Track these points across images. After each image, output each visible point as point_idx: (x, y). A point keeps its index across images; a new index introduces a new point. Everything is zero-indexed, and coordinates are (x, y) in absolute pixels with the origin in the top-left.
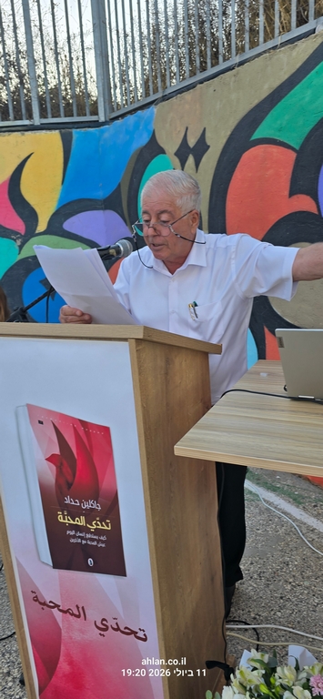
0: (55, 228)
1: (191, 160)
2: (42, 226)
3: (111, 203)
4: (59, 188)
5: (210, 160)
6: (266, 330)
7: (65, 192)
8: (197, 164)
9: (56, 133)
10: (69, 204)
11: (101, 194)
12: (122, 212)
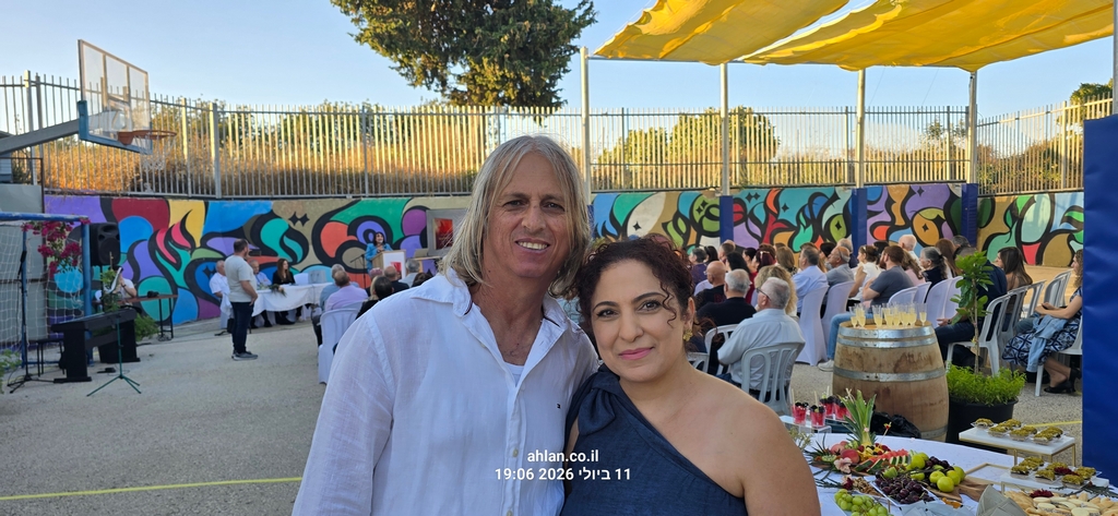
0: (204, 245)
1: (299, 223)
2: (198, 245)
4: (203, 227)
5: (311, 223)
8: (303, 224)
9: (202, 202)
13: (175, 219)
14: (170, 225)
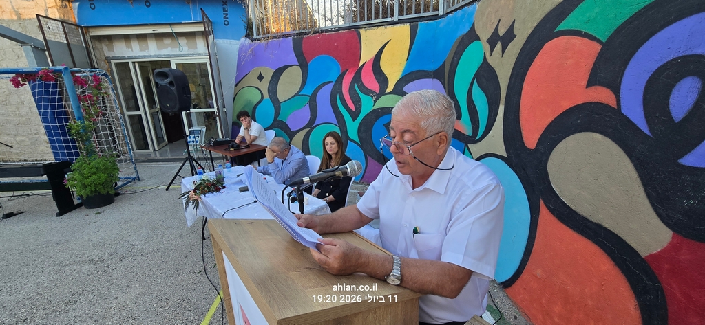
0: (399, 91)
1: (499, 46)
2: (390, 88)
3: (437, 74)
4: (405, 63)
5: (515, 47)
6: (542, 202)
7: (408, 66)
8: (504, 50)
9: (407, 25)
10: (409, 73)
11: (433, 67)
12: (444, 82)
13: (367, 56)
14: (361, 64)
